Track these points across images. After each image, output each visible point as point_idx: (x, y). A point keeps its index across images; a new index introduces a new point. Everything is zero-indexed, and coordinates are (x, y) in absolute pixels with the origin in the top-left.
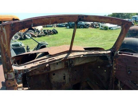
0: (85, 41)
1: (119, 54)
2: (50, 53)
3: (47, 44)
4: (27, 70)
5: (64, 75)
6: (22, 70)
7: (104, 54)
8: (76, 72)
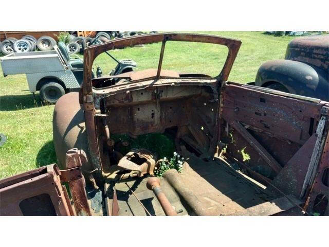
0: (219, 61)
1: (226, 84)
2: (133, 79)
3: (135, 66)
4: (106, 95)
5: (153, 112)
6: (101, 94)
7: (206, 83)
8: (171, 110)
